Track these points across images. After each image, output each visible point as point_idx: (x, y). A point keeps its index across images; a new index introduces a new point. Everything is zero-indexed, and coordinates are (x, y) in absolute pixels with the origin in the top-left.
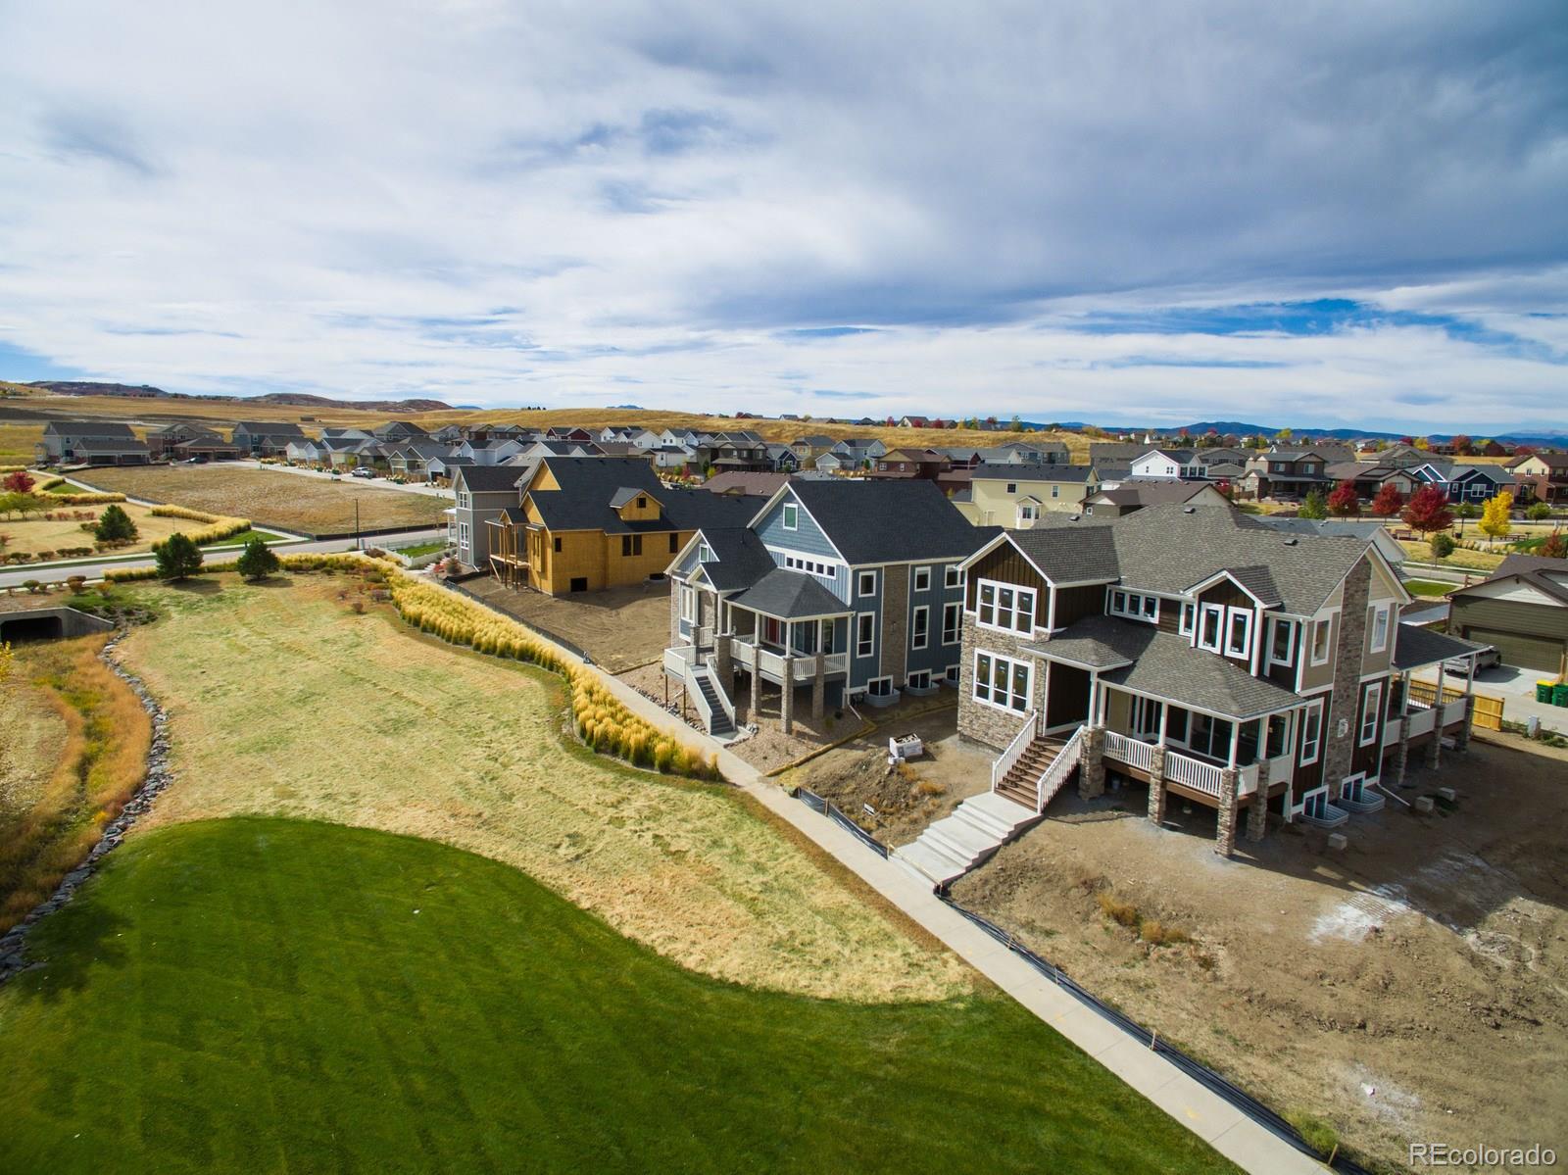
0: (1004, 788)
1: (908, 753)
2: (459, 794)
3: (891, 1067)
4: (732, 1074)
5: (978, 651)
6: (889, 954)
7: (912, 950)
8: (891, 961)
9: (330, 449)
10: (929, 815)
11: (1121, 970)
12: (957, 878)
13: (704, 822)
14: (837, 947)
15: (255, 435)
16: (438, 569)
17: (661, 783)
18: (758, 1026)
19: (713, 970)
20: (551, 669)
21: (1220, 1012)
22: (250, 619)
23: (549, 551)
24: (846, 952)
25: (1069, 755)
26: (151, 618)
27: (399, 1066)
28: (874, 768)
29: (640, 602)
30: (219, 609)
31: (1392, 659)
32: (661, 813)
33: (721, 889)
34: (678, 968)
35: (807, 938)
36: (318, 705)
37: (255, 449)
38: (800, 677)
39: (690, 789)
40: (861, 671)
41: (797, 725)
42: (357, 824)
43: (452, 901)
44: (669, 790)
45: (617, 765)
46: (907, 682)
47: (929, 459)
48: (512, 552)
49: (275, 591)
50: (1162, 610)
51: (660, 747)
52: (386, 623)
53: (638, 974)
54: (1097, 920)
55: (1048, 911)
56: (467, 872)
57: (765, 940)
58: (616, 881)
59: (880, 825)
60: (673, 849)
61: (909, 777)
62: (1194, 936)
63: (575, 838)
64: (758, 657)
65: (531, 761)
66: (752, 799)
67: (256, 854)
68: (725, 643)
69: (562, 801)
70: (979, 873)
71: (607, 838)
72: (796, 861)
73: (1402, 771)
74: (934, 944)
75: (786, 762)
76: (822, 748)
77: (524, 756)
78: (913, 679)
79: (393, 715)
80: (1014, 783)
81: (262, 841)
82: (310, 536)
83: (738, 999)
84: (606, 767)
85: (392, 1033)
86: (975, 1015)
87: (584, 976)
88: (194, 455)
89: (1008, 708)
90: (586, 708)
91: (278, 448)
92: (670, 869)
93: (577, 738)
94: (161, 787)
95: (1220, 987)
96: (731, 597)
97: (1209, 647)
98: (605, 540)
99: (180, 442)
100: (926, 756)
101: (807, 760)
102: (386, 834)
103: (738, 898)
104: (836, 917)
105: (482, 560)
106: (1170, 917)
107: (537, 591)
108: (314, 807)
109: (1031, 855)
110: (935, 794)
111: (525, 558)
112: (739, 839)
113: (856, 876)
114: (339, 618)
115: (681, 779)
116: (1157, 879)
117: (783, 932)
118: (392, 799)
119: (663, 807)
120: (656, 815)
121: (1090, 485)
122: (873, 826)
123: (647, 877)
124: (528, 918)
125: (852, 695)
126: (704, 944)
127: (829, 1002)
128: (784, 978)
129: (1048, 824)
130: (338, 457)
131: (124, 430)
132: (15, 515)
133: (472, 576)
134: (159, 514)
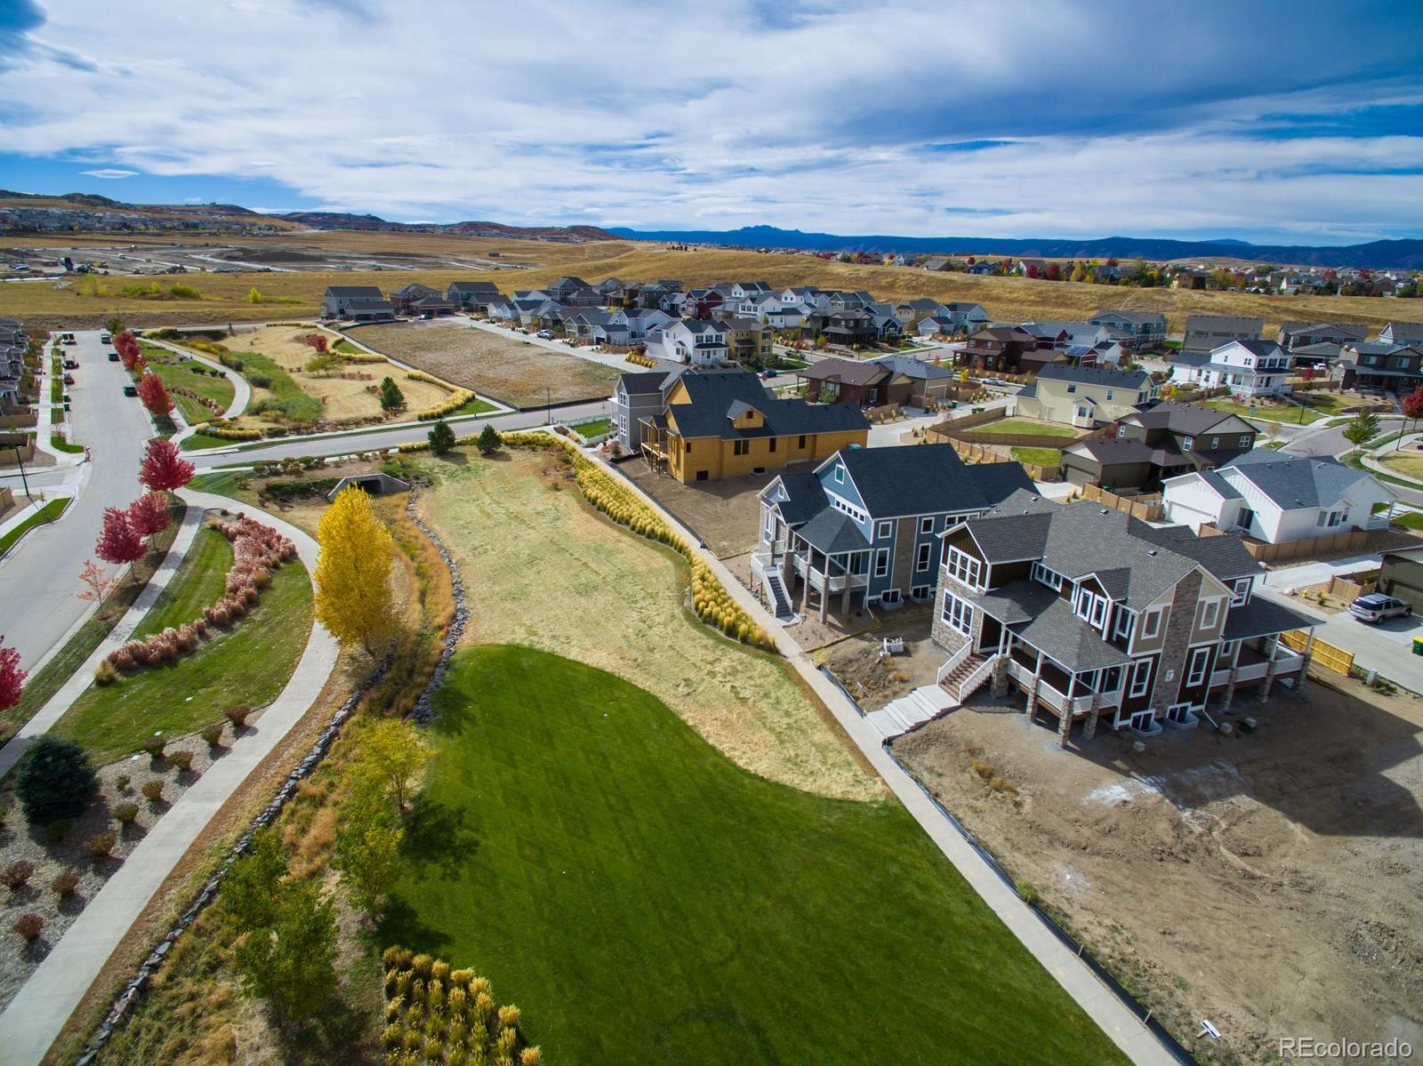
0: (944, 683)
1: (894, 650)
2: (623, 643)
3: (830, 830)
4: (752, 819)
5: (946, 590)
6: (846, 774)
7: (859, 774)
8: (846, 777)
9: (520, 310)
10: (895, 694)
11: (970, 800)
12: (898, 736)
13: (762, 680)
14: (819, 766)
15: (464, 293)
16: (605, 449)
17: (740, 651)
18: (769, 800)
19: (751, 769)
20: (680, 552)
21: (1013, 830)
22: (489, 489)
23: (682, 452)
24: (824, 769)
25: (985, 669)
26: (430, 484)
27: (602, 791)
28: (871, 657)
29: (744, 494)
30: (469, 478)
31: (1222, 633)
32: (738, 671)
33: (764, 724)
34: (734, 765)
35: (804, 759)
36: (541, 568)
37: (465, 305)
38: (834, 588)
39: (757, 656)
40: (876, 586)
41: (830, 618)
42: (571, 658)
43: (623, 711)
44: (744, 655)
45: (716, 634)
46: (911, 593)
47: (1017, 337)
48: (657, 441)
49: (501, 464)
50: (1063, 584)
51: (743, 628)
52: (574, 500)
53: (715, 765)
54: (969, 772)
55: (944, 762)
56: (630, 695)
57: (782, 757)
58: (708, 711)
59: (865, 695)
60: (741, 696)
61: (890, 667)
62: (1018, 789)
63: (688, 682)
64: (809, 571)
65: (665, 625)
66: (793, 668)
67: (523, 670)
68: (790, 557)
69: (682, 656)
70: (913, 735)
71: (705, 684)
72: (809, 713)
73: (1228, 702)
74: (872, 771)
75: (820, 643)
76: (843, 637)
77: (661, 621)
78: (916, 592)
79: (584, 581)
80: (950, 681)
81: (525, 662)
82: (515, 408)
83: (762, 785)
84: (709, 634)
85: (599, 775)
86: (881, 812)
87: (687, 761)
88: (423, 312)
89: (959, 630)
90: (699, 592)
91: (481, 304)
92: (738, 708)
93: (693, 611)
94: (465, 618)
95: (1019, 817)
96: (795, 528)
97: (1082, 616)
98: (722, 444)
99: (414, 300)
100: (906, 652)
101: (833, 644)
102: (586, 666)
103: (772, 730)
104: (823, 749)
105: (635, 445)
106: (1010, 777)
107: (673, 478)
108: (548, 643)
109: (946, 728)
110: (902, 681)
111: (664, 449)
112: (779, 694)
113: (841, 726)
114: (543, 493)
115: (752, 649)
116: (1013, 754)
117: (793, 754)
118: (588, 643)
119: (739, 668)
120: (734, 672)
121: (1143, 391)
122: (861, 695)
123: (725, 711)
124: (661, 726)
125: (870, 601)
126: (750, 754)
127: (808, 794)
128: (788, 778)
129: (964, 710)
130: (526, 318)
131: (375, 291)
132: (322, 372)
133: (629, 458)
134: (412, 378)
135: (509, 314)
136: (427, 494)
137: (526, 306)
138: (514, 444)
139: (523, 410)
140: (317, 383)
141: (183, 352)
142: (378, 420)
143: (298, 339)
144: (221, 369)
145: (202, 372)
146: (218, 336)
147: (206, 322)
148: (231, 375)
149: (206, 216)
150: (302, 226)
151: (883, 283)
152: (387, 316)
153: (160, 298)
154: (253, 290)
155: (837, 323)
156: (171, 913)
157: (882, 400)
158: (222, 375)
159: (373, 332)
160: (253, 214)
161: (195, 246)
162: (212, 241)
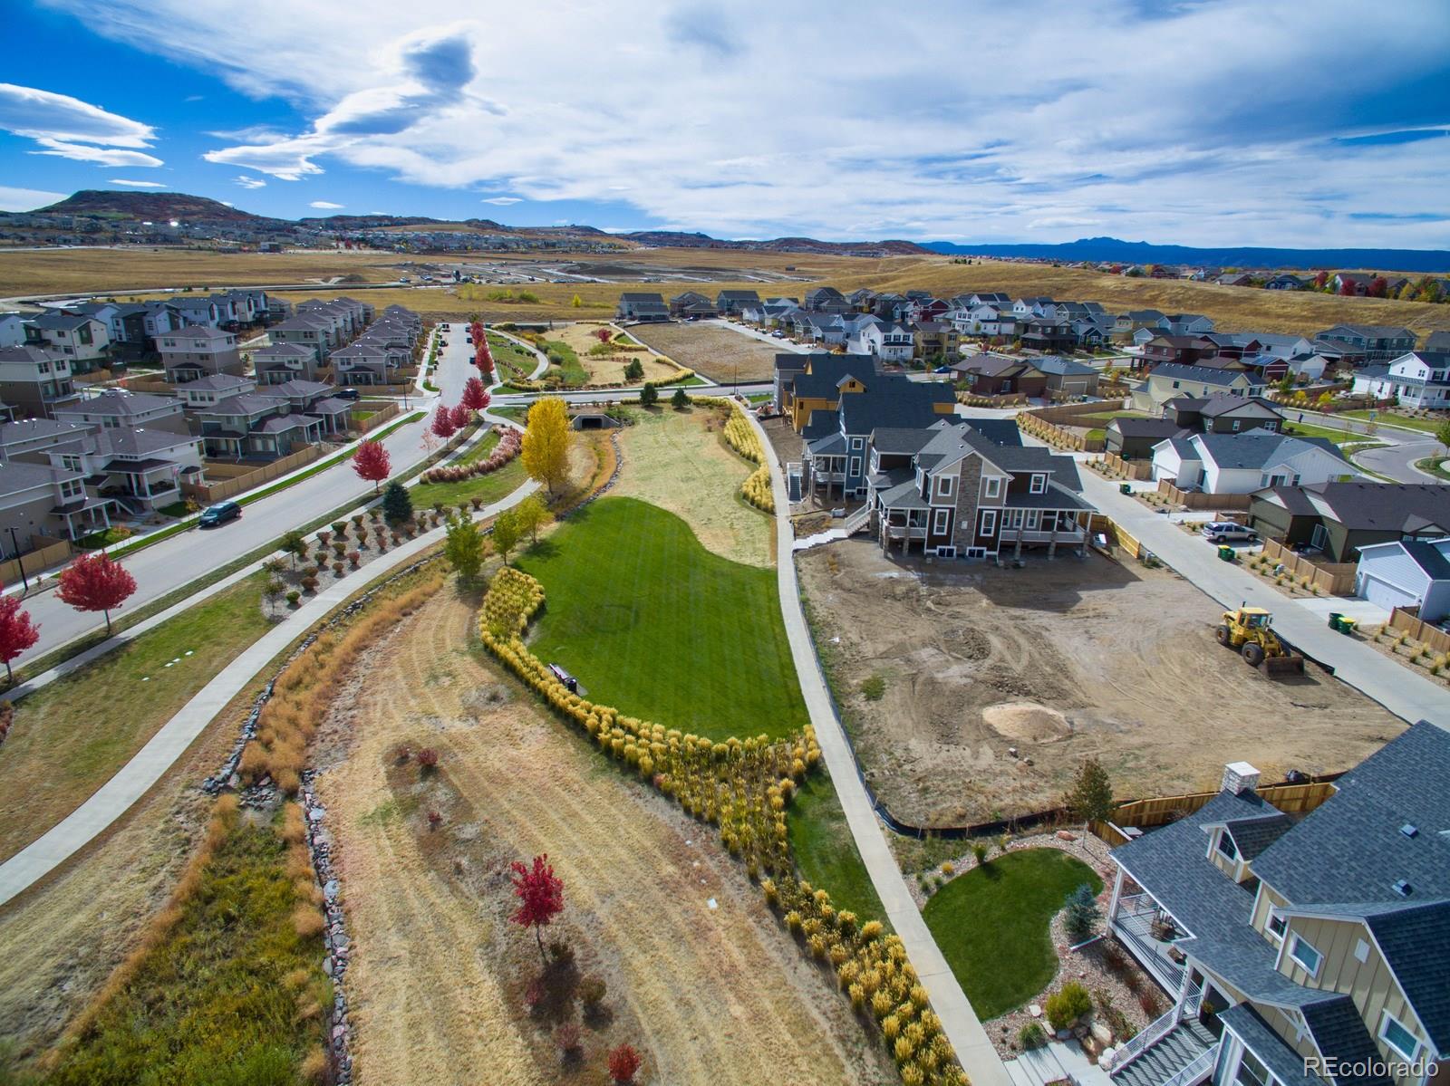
1: (837, 514)
9: (766, 314)
10: (818, 532)
12: (803, 549)
13: (752, 522)
15: (730, 300)
16: (761, 410)
17: (752, 511)
19: (711, 551)
22: (667, 428)
23: (797, 408)
25: (865, 518)
26: (633, 423)
30: (659, 422)
31: (1005, 502)
33: (735, 538)
35: (743, 551)
36: (669, 468)
37: (727, 310)
38: (820, 480)
39: (762, 515)
40: (851, 483)
42: (654, 505)
44: (752, 513)
45: (745, 503)
47: (1197, 345)
51: (757, 499)
52: (714, 438)
53: (694, 547)
54: (826, 564)
55: (817, 560)
57: (732, 549)
58: (709, 530)
59: (804, 534)
61: (827, 521)
62: (842, 570)
66: (776, 520)
67: (625, 506)
68: (807, 463)
70: (812, 549)
71: (718, 521)
72: (765, 536)
73: (1018, 554)
74: (775, 559)
75: (801, 511)
76: (818, 510)
79: (690, 476)
81: (629, 504)
82: (718, 383)
83: (711, 556)
86: (762, 571)
87: (681, 545)
88: (692, 315)
91: (739, 309)
92: (726, 531)
94: (611, 485)
99: (687, 305)
100: (844, 517)
104: (757, 549)
106: (842, 565)
108: (647, 498)
109: (830, 547)
110: (828, 527)
112: (756, 528)
113: (777, 545)
114: (698, 432)
115: (760, 511)
116: (854, 557)
117: (738, 549)
118: (669, 500)
122: (803, 531)
123: (718, 531)
125: (847, 493)
126: (716, 546)
127: (731, 561)
128: (727, 556)
129: (846, 539)
130: (769, 321)
131: (658, 297)
132: (600, 356)
133: (775, 416)
134: (659, 361)
135: (757, 318)
136: (627, 429)
137: (771, 310)
138: (698, 404)
139: (722, 385)
140: (594, 364)
141: (514, 339)
142: (618, 385)
143: (593, 333)
144: (534, 351)
145: (521, 352)
146: (541, 330)
147: (536, 320)
148: (540, 355)
149: (562, 236)
150: (637, 244)
151: (1147, 296)
152: (664, 317)
153: (511, 302)
154: (576, 297)
155: (1035, 329)
156: (431, 553)
157: (1014, 390)
158: (534, 355)
159: (648, 329)
160: (603, 234)
161: (548, 262)
162: (564, 257)
